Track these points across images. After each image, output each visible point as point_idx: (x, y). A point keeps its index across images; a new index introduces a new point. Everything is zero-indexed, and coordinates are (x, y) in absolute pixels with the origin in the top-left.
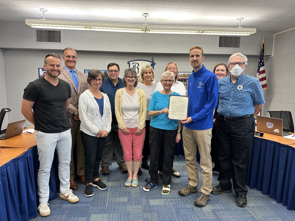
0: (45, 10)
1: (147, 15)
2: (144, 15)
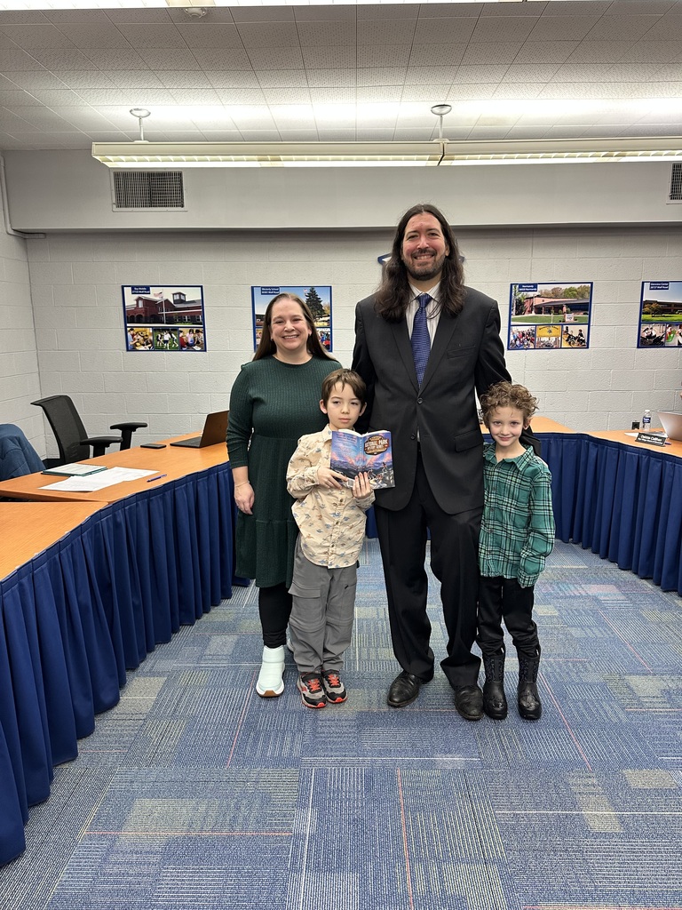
0: (143, 113)
1: (448, 108)
2: (436, 110)
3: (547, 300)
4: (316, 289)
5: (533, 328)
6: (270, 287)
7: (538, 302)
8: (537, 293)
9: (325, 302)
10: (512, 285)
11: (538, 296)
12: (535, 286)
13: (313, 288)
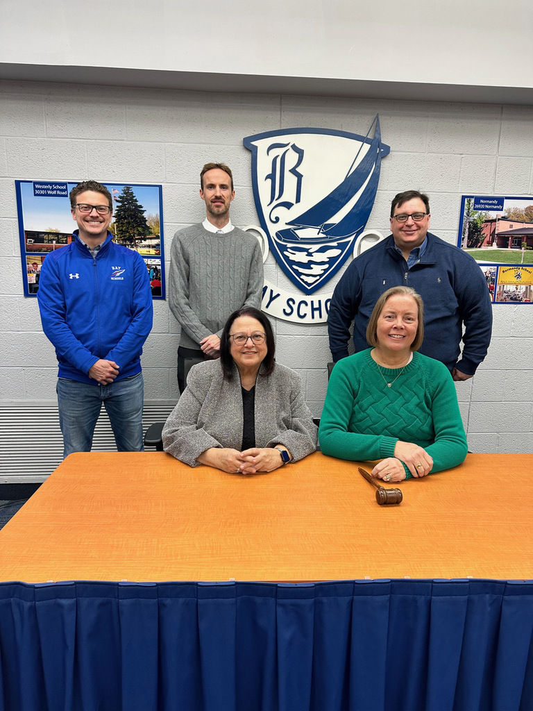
3: (517, 226)
4: (133, 189)
5: (493, 269)
6: (51, 184)
7: (503, 227)
8: (502, 214)
9: (150, 213)
10: (464, 198)
11: (504, 218)
12: (500, 201)
13: (128, 187)
